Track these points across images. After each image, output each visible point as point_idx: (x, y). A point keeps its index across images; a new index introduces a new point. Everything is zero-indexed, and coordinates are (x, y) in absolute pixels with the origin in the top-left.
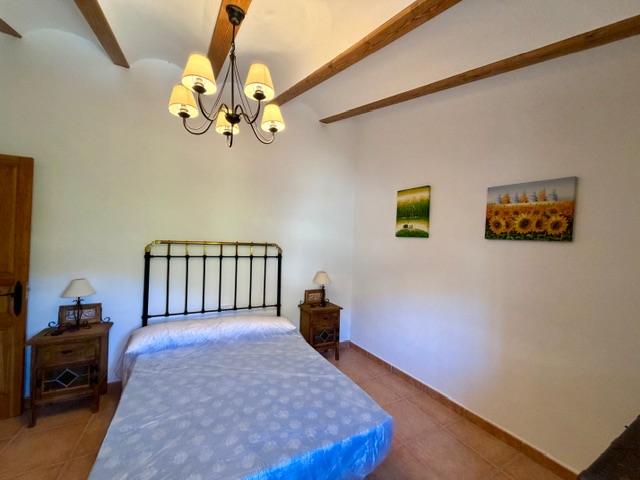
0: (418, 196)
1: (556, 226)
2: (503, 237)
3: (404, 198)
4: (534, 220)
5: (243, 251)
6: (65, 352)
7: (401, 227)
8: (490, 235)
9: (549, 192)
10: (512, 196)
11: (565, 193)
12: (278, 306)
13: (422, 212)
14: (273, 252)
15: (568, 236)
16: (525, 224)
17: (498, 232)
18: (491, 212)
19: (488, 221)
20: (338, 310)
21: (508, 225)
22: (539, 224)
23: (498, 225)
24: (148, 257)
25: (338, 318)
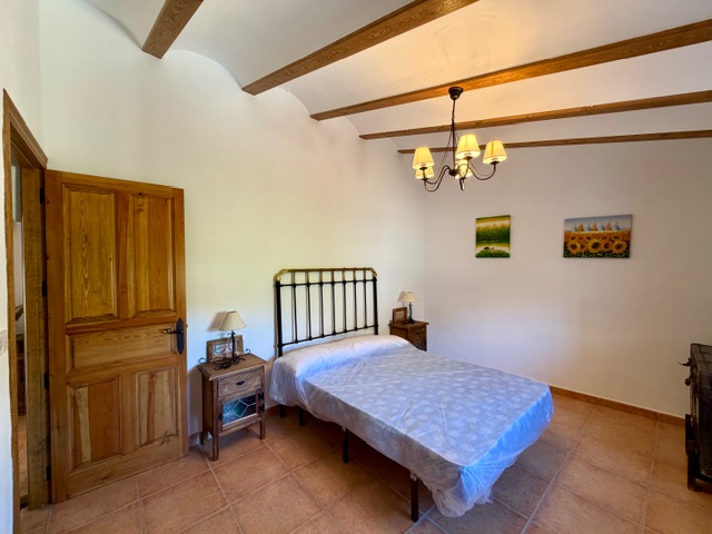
0: (499, 224)
1: (619, 247)
2: (579, 255)
3: (483, 225)
4: (603, 243)
5: (349, 276)
6: (239, 384)
7: (482, 248)
8: (567, 254)
9: (613, 224)
10: (585, 226)
11: (624, 225)
12: (376, 326)
13: (504, 236)
14: (369, 276)
15: (626, 255)
16: (596, 246)
17: (575, 252)
18: (568, 237)
19: (565, 244)
20: (424, 326)
21: (582, 247)
22: (606, 246)
23: (574, 247)
24: (278, 286)
25: (425, 332)
